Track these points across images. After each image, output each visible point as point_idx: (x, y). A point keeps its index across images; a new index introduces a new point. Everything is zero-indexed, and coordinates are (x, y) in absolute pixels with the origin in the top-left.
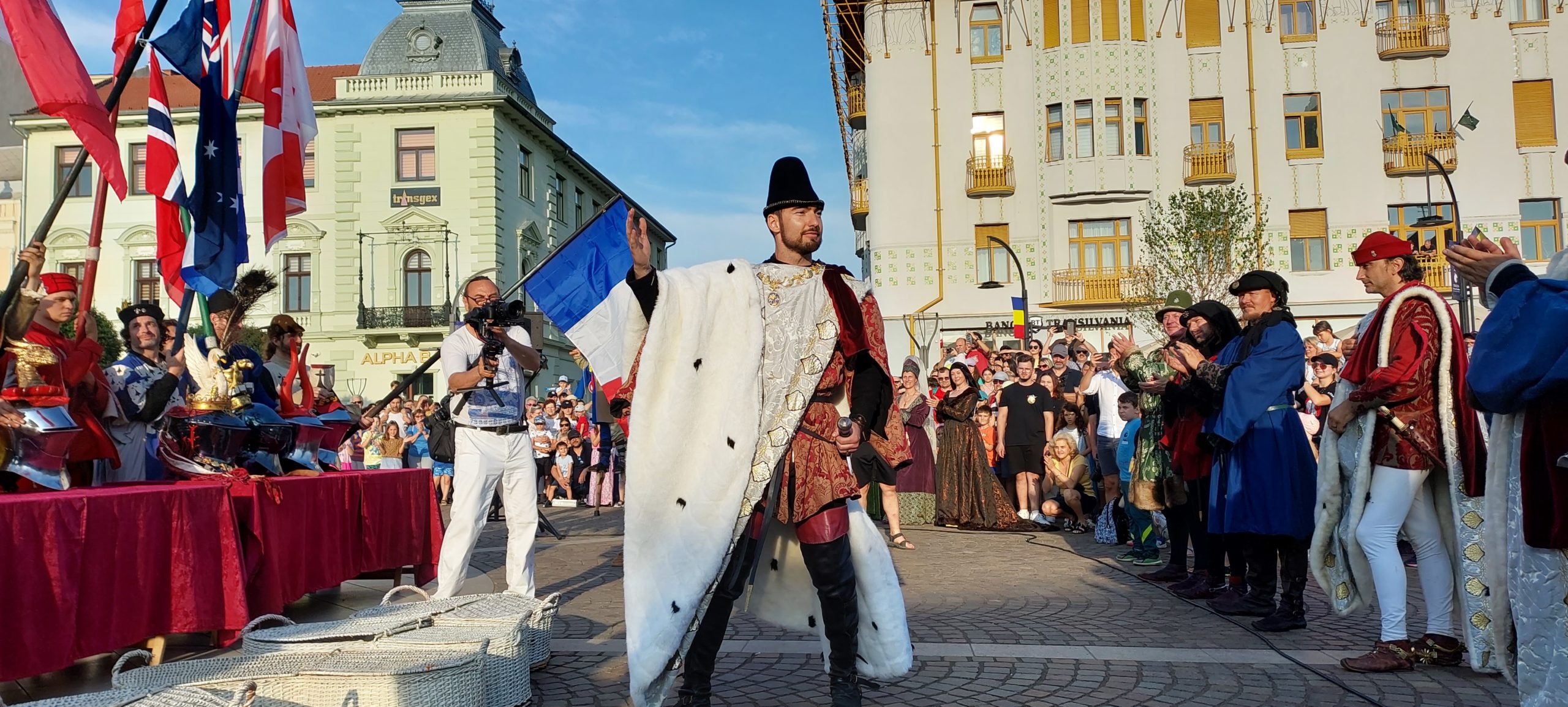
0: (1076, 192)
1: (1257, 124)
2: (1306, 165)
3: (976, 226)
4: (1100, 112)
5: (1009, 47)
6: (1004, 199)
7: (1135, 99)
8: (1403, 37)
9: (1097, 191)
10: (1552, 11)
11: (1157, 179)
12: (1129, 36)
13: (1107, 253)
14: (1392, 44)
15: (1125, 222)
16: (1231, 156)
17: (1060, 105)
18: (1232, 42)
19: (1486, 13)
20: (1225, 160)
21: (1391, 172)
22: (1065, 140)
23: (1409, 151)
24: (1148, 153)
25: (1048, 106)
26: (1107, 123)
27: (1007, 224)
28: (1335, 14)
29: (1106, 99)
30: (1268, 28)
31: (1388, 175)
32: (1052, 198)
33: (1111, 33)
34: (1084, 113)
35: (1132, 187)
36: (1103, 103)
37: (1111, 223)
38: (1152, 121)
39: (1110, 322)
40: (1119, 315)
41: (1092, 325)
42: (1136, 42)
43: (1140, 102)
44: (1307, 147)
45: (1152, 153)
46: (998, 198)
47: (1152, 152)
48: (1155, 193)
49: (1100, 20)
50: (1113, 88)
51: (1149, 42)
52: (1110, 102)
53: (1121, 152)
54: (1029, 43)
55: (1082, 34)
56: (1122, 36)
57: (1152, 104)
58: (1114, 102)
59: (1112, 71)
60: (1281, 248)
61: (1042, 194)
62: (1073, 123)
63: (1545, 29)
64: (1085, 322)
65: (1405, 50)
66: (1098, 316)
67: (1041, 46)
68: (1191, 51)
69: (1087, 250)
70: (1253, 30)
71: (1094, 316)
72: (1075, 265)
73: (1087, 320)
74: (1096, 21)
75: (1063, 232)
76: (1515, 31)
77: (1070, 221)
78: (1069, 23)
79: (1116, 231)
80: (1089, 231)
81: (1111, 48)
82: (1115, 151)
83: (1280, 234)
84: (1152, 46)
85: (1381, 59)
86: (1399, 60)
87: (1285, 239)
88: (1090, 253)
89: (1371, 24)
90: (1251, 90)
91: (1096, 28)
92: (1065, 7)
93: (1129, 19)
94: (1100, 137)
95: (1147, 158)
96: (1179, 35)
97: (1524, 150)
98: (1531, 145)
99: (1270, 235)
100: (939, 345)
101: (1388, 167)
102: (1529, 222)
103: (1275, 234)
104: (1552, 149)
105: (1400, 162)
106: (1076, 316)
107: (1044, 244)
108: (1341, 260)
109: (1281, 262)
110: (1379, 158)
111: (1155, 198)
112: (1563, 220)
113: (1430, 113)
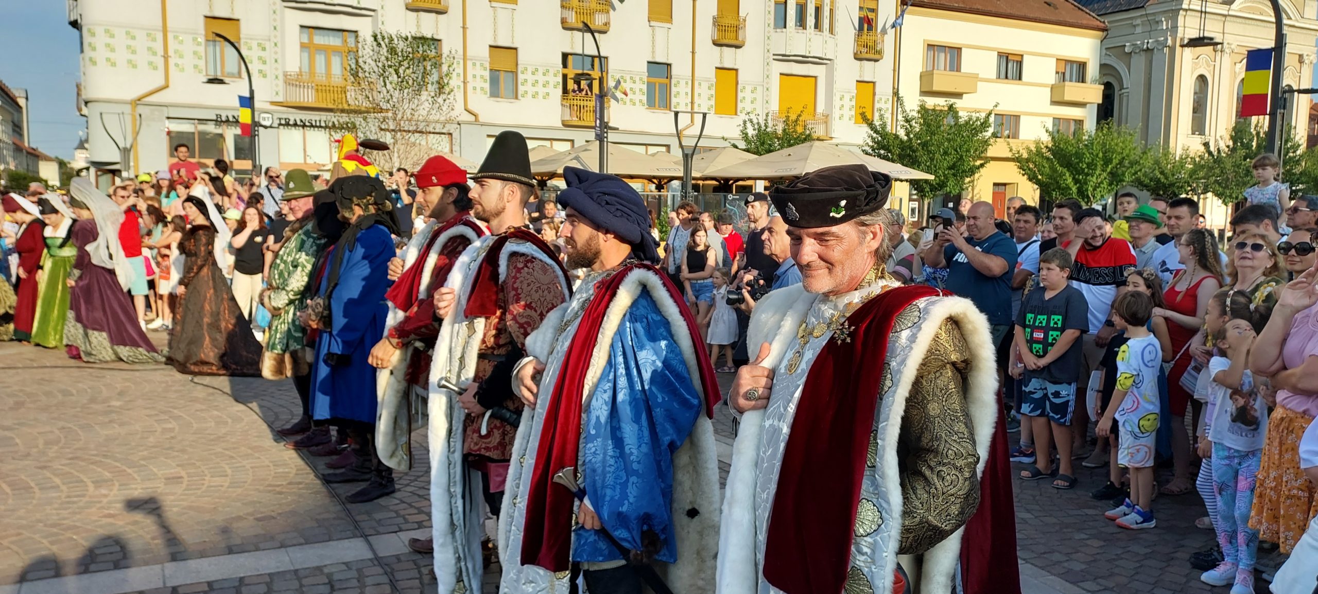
2: (503, 9)
3: (206, 17)
13: (336, 61)
15: (353, 35)
21: (567, 26)
27: (238, 20)
31: (564, 28)
32: (283, 1)
35: (358, 3)
37: (340, 33)
39: (336, 125)
41: (321, 127)
48: (380, 12)
60: (482, 77)
64: (314, 123)
66: (327, 119)
69: (317, 56)
71: (322, 118)
72: (306, 69)
73: (316, 121)
75: (293, 38)
77: (302, 27)
79: (344, 42)
80: (320, 39)
83: (482, 65)
87: (485, 69)
88: (320, 60)
97: (653, 23)
98: (657, 20)
99: (474, 64)
100: (165, 134)
101: (563, 21)
102: (652, 80)
103: (478, 64)
104: (668, 25)
105: (572, 18)
106: (307, 116)
107: (276, 44)
108: (526, 92)
109: (482, 89)
110: (558, 13)
111: (380, 17)
112: (673, 80)
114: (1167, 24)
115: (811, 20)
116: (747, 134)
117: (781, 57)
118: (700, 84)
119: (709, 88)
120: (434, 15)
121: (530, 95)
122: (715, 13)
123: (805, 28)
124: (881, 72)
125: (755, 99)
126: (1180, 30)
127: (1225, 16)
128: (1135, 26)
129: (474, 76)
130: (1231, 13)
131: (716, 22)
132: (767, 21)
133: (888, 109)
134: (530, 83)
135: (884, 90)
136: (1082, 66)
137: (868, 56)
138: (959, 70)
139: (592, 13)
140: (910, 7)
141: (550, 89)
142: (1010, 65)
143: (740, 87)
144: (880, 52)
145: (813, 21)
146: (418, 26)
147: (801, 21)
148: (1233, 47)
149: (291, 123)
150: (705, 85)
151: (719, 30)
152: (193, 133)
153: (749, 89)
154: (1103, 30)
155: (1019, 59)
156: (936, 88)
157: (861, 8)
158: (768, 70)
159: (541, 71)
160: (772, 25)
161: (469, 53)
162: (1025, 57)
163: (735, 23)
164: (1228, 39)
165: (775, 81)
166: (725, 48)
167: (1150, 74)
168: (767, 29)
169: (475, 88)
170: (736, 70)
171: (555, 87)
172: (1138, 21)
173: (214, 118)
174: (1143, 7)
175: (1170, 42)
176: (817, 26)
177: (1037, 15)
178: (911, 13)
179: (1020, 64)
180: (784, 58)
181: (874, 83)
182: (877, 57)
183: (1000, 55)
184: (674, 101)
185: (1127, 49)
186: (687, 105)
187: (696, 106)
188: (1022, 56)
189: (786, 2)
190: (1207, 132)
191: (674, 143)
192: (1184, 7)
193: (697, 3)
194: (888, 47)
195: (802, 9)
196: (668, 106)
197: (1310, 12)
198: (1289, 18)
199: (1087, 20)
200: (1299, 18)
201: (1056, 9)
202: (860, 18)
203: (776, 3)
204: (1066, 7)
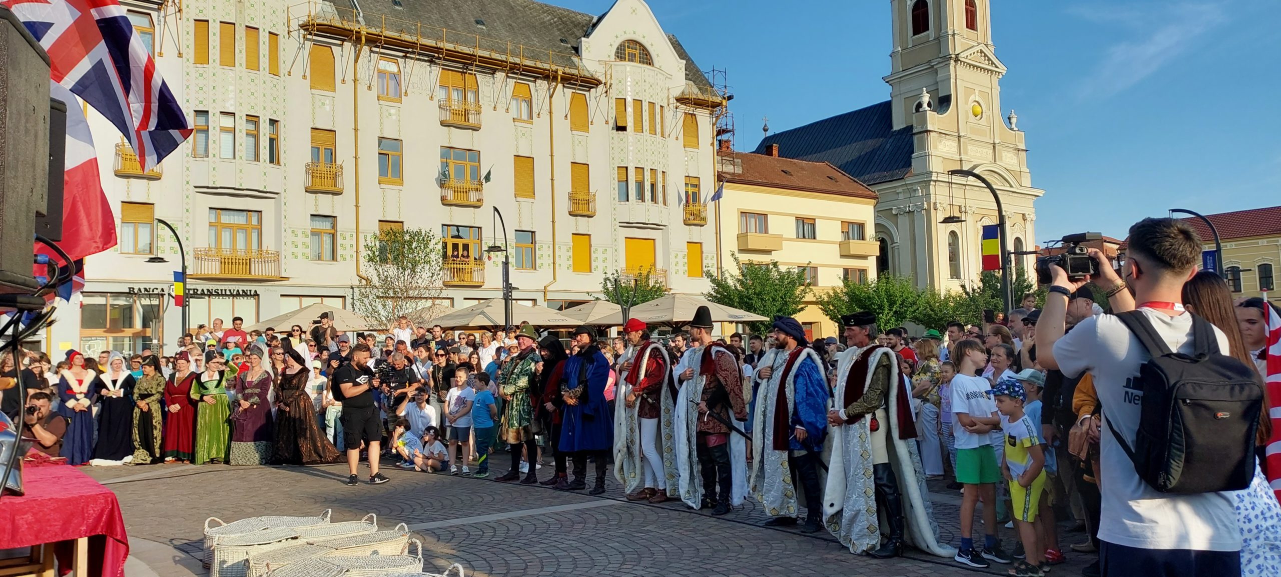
0: (219, 186)
1: (359, 155)
2: (391, 190)
3: (122, 202)
4: (243, 126)
5: (161, 54)
6: (151, 182)
7: (270, 120)
8: (455, 113)
9: (237, 187)
10: (535, 115)
11: (285, 185)
12: (267, 69)
13: (240, 237)
14: (448, 117)
15: (256, 214)
16: (341, 175)
17: (207, 112)
18: (344, 91)
19: (501, 108)
20: (336, 177)
21: (445, 202)
22: (210, 142)
23: (456, 190)
24: (279, 163)
25: (195, 111)
26: (247, 134)
27: (153, 204)
28: (414, 87)
29: (247, 115)
30: (370, 87)
31: (443, 204)
32: (196, 187)
33: (253, 64)
34: (228, 122)
35: (265, 188)
36: (244, 118)
37: (245, 213)
38: (282, 139)
39: (241, 293)
40: (249, 288)
41: (226, 295)
42: (272, 76)
43: (273, 122)
44: (392, 176)
45: (282, 164)
46: (145, 181)
47: (282, 161)
48: (283, 194)
49: (244, 52)
50: (253, 107)
51: (282, 78)
52: (250, 118)
53: (257, 158)
54: (180, 55)
55: (228, 60)
56: (261, 68)
57: (282, 126)
58: (253, 119)
59: (253, 94)
61: (188, 183)
62: (218, 129)
63: (530, 126)
64: (220, 292)
65: (456, 122)
66: (232, 288)
67: (192, 60)
68: (314, 91)
69: (223, 233)
70: (359, 86)
71: (227, 288)
72: (213, 246)
73: (222, 290)
74: (241, 52)
75: (204, 217)
76: (516, 123)
77: (210, 208)
78: (218, 47)
79: (248, 220)
80: (226, 218)
81: (253, 76)
82: (252, 157)
83: (371, 237)
84: (284, 81)
85: (441, 125)
86: (452, 128)
87: (375, 240)
88: (226, 236)
89: (436, 99)
90: (356, 130)
91: (241, 57)
92: (214, 34)
93: (267, 56)
94: (241, 145)
95: (278, 167)
96: (304, 77)
97: (518, 199)
98: (522, 196)
99: (366, 236)
100: (79, 306)
101: (443, 199)
102: (519, 245)
103: (369, 236)
104: (532, 200)
105: (450, 196)
106: (213, 286)
107: (187, 225)
110: (437, 192)
111: (283, 199)
112: (537, 245)
113: (469, 167)
114: (922, 192)
115: (648, 195)
116: (607, 289)
117: (625, 225)
118: (560, 248)
119: (568, 251)
120: (330, 196)
122: (570, 190)
123: (643, 201)
124: (706, 234)
125: (606, 259)
126: (933, 196)
127: (965, 185)
128: (898, 193)
129: (366, 247)
130: (968, 183)
131: (572, 198)
132: (613, 196)
133: (713, 264)
135: (709, 248)
136: (861, 226)
137: (695, 222)
138: (766, 232)
139: (467, 192)
140: (726, 184)
142: (806, 227)
143: (593, 249)
144: (704, 219)
145: (650, 195)
146: (316, 206)
147: (641, 197)
148: (973, 209)
149: (199, 292)
150: (564, 248)
151: (573, 203)
152: (106, 305)
153: (600, 250)
154: (874, 198)
155: (812, 222)
156: (751, 246)
157: (686, 184)
158: (615, 235)
160: (617, 199)
161: (361, 228)
162: (817, 220)
163: (586, 198)
164: (969, 203)
165: (622, 244)
166: (579, 218)
167: (914, 231)
168: (613, 202)
170: (589, 235)
171: (436, 253)
172: (900, 190)
173: (128, 291)
174: (902, 178)
175: (926, 206)
176: (654, 199)
177: (823, 187)
178: (727, 188)
179: (813, 225)
180: (628, 225)
181: (701, 243)
182: (702, 222)
183: (797, 218)
184: (538, 262)
185: (894, 212)
186: (549, 265)
187: (557, 265)
188: (814, 219)
189: (627, 181)
190: (962, 277)
191: (539, 297)
192: (934, 178)
193: (555, 182)
194: (710, 214)
195: (640, 186)
196: (534, 267)
197: (1026, 181)
198: (1011, 187)
199: (861, 190)
200: (1018, 186)
201: (837, 181)
202: (687, 192)
203: (619, 181)
204: (844, 180)
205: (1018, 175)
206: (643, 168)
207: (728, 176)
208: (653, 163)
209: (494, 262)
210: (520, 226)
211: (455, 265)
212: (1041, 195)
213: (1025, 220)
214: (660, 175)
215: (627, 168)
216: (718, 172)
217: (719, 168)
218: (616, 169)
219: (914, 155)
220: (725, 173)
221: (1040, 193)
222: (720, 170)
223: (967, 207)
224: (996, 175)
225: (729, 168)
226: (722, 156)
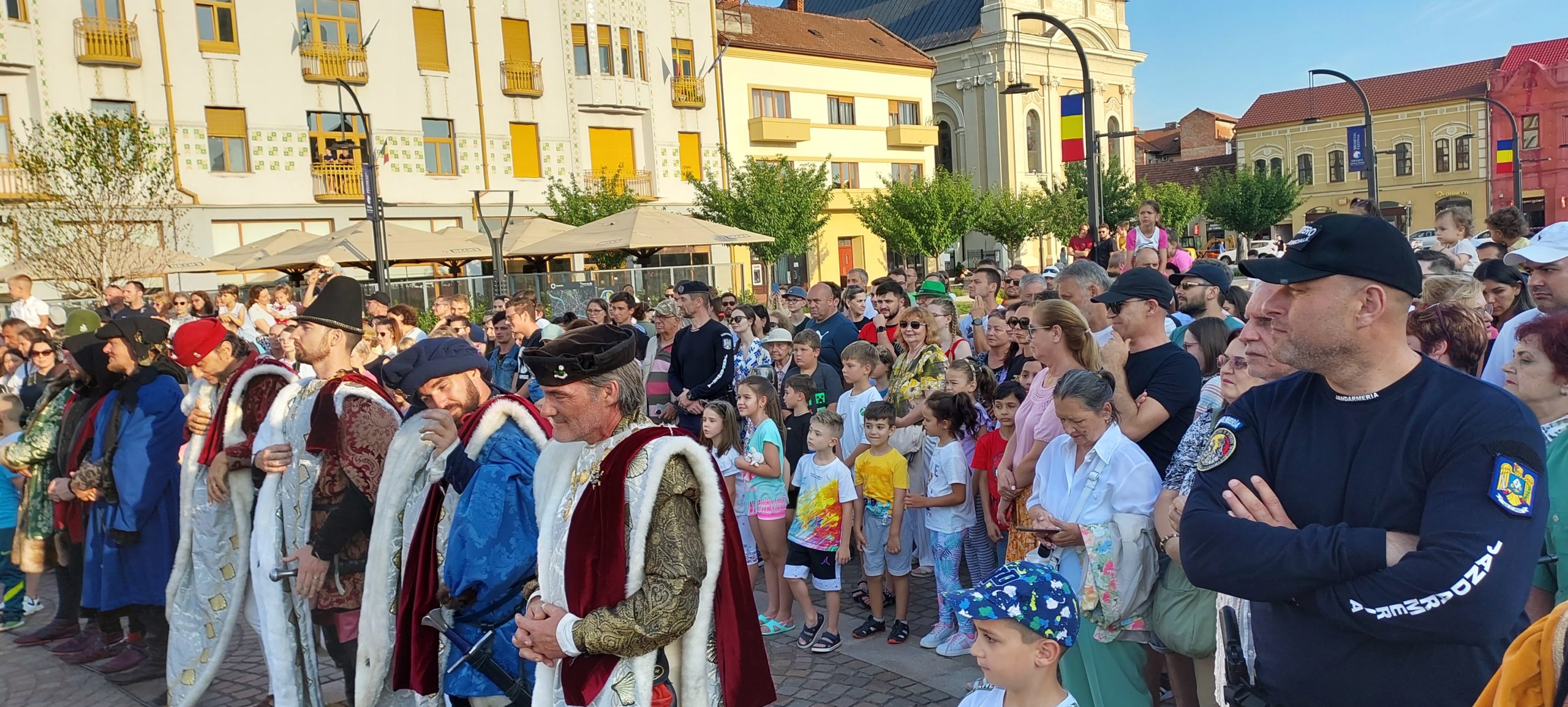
2: (221, 61)
11: (40, 53)
16: (136, 38)
20: (127, 42)
21: (309, 77)
23: (325, 59)
24: (26, 18)
31: (306, 81)
35: (4, 58)
44: (222, 40)
45: (31, 19)
47: (32, 16)
48: (39, 68)
60: (198, 147)
83: (196, 132)
87: (202, 136)
95: (24, 24)
97: (424, 72)
98: (429, 68)
99: (185, 131)
101: (305, 73)
102: (430, 140)
103: (191, 130)
104: (445, 74)
105: (316, 69)
108: (262, 163)
109: (199, 162)
110: (294, 62)
111: (39, 76)
112: (457, 140)
113: (342, 23)
114: (994, 58)
115: (618, 65)
116: (555, 201)
117: (587, 108)
118: (492, 142)
119: (504, 147)
120: (120, 70)
121: (267, 166)
122: (503, 59)
123: (612, 74)
124: (704, 121)
125: (562, 157)
126: (1006, 64)
127: (1046, 49)
128: (963, 61)
129: (187, 147)
130: (1053, 45)
131: (505, 68)
132: (567, 67)
133: (716, 163)
134: (266, 151)
135: (710, 140)
136: (915, 106)
137: (688, 104)
138: (788, 116)
139: (343, 62)
140: (729, 48)
141: (295, 157)
142: (841, 108)
143: (542, 144)
144: (701, 99)
145: (621, 65)
146: (98, 85)
147: (608, 67)
148: (1058, 80)
150: (498, 144)
151: (508, 78)
153: (553, 146)
154: (932, 67)
155: (849, 101)
156: (766, 136)
157: (674, 50)
158: (574, 124)
159: (280, 136)
160: (573, 71)
161: (177, 117)
162: (856, 98)
163: (528, 70)
164: (1054, 72)
165: (584, 136)
166: (519, 99)
167: (983, 111)
168: (568, 76)
169: (189, 162)
170: (536, 124)
171: (301, 154)
172: (966, 56)
174: (969, 41)
175: (998, 77)
176: (627, 71)
177: (864, 53)
178: (731, 55)
179: (852, 106)
180: (592, 109)
181: (698, 134)
182: (698, 104)
183: (830, 97)
184: (461, 164)
185: (958, 86)
186: (478, 168)
187: (489, 169)
188: (853, 98)
189: (587, 44)
190: (1044, 170)
191: (467, 214)
192: (1009, 39)
193: (479, 47)
194: (709, 92)
195: (606, 51)
196: (455, 171)
197: (1125, 42)
198: (1106, 49)
199: (915, 57)
200: (1115, 49)
201: (882, 45)
202: (675, 61)
203: (575, 46)
204: (892, 43)
205: (1116, 33)
206: (609, 26)
207: (732, 38)
208: (624, 19)
209: (393, 166)
210: (429, 113)
211: (331, 171)
212: (1143, 60)
213: (1121, 93)
214: (634, 37)
215: (585, 26)
216: (719, 32)
217: (720, 26)
218: (569, 27)
219: (983, 9)
220: (729, 33)
221: (1141, 57)
222: (722, 29)
223: (1051, 78)
224: (1088, 35)
225: (734, 27)
226: (723, 9)
